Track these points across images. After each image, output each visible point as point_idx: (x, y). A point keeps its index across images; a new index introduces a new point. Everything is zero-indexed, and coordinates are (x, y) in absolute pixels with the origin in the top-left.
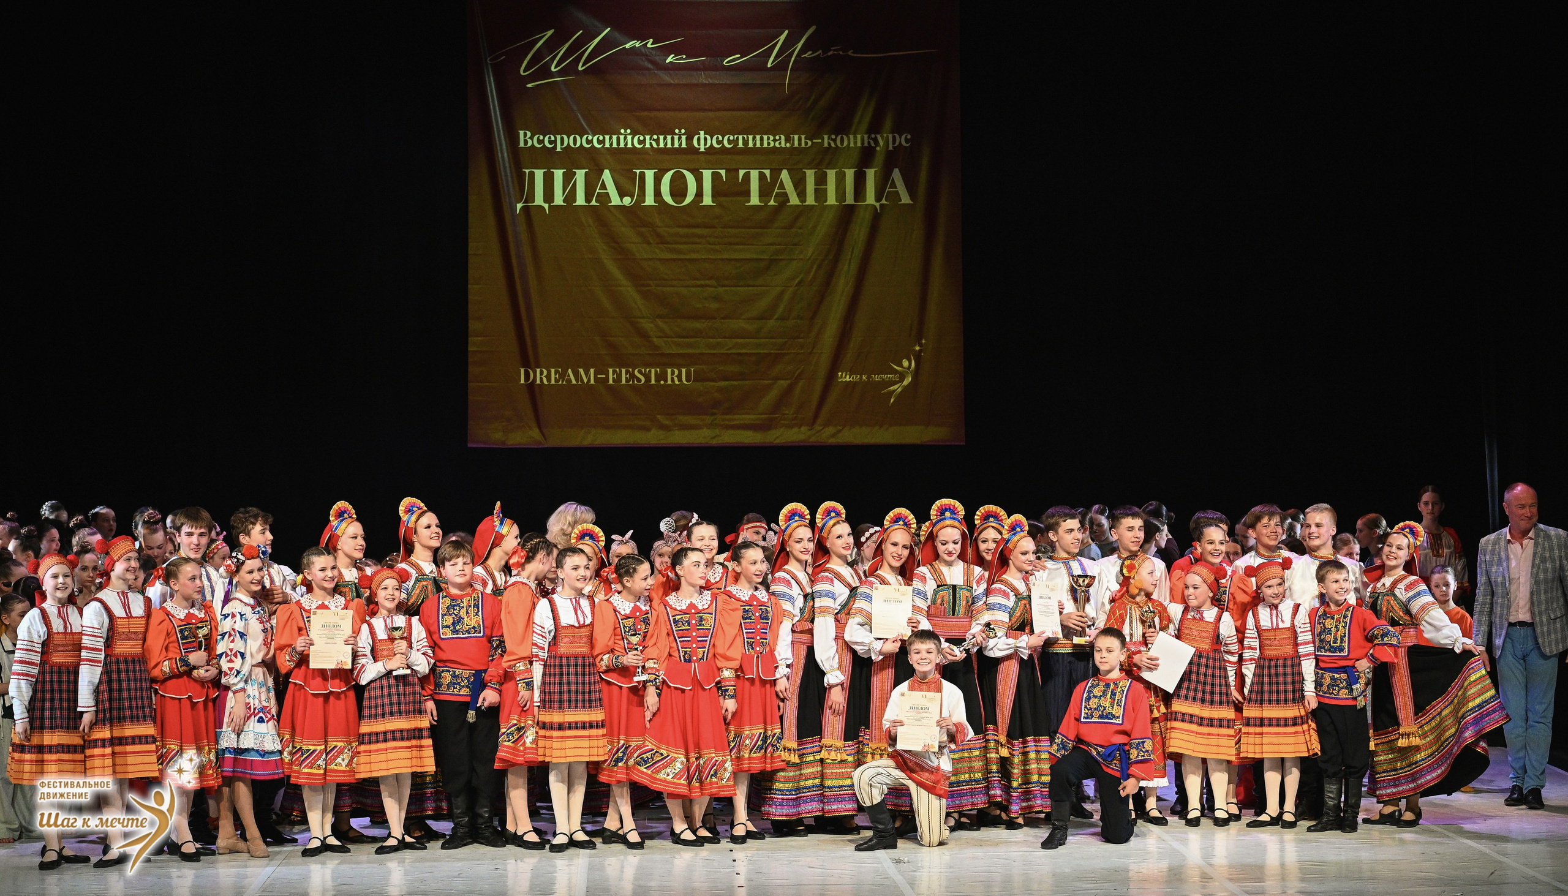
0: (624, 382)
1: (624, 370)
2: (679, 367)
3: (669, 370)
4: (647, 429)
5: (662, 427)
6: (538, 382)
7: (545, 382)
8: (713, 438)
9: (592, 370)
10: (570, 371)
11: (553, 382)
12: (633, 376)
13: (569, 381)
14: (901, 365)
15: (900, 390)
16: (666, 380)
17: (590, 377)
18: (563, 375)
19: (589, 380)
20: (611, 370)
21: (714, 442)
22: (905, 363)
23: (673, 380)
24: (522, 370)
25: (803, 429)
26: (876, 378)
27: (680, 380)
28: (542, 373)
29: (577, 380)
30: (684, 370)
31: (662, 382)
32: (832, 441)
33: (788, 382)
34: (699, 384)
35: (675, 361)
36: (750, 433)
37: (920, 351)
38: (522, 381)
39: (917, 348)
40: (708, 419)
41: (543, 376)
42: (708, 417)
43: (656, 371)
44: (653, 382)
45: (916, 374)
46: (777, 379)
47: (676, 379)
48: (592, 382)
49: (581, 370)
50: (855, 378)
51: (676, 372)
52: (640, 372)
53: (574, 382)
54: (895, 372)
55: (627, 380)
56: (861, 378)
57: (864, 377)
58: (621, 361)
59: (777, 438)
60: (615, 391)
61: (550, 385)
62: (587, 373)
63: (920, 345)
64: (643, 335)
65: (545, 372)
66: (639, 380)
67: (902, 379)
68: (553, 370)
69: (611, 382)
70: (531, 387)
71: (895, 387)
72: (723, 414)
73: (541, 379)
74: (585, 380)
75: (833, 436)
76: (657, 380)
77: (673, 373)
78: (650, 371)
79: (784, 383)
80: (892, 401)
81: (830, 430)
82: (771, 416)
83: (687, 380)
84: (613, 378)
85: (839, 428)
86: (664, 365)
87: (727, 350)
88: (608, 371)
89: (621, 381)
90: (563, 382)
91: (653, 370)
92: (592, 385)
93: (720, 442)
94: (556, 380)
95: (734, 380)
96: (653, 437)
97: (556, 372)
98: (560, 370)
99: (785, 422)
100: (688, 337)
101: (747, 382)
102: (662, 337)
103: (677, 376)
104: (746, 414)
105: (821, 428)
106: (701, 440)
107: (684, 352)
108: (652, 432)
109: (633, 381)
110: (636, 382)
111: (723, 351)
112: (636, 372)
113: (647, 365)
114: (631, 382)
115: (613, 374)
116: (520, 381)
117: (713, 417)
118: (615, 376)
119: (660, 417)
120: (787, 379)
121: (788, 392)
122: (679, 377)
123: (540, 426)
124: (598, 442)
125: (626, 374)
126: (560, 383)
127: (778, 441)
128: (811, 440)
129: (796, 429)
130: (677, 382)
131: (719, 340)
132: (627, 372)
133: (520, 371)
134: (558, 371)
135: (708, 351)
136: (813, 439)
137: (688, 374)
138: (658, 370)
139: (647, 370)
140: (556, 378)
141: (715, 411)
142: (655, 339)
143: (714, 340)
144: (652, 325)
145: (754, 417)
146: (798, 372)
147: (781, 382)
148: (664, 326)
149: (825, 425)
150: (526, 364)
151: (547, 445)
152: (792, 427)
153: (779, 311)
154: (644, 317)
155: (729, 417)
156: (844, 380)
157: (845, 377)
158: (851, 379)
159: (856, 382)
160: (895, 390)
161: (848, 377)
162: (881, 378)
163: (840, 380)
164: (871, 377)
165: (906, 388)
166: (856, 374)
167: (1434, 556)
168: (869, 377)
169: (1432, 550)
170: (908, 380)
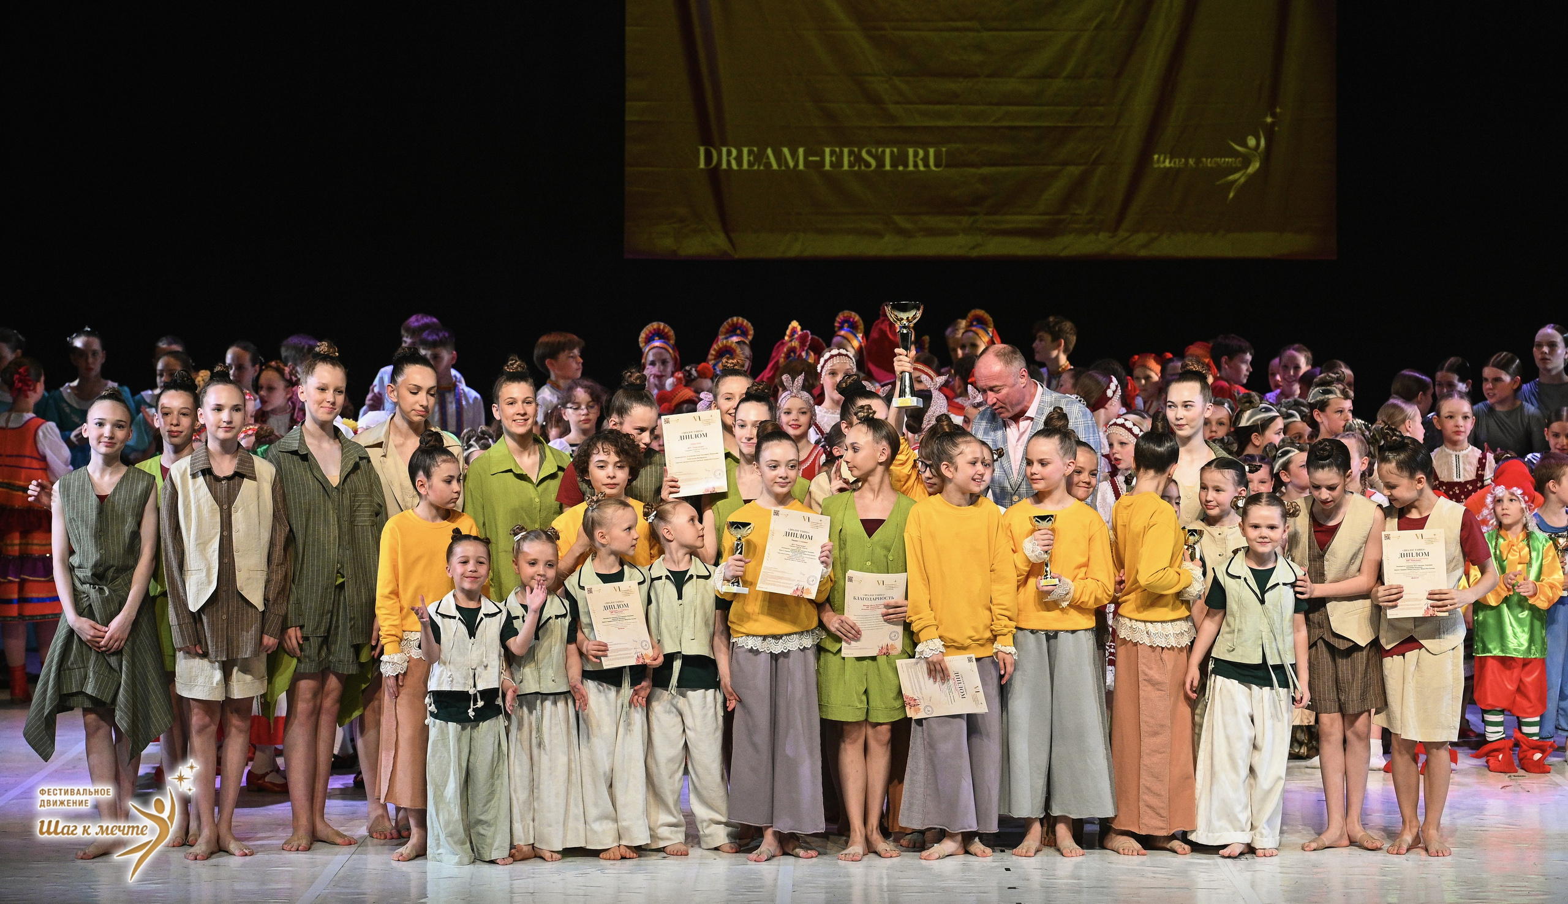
0: (846, 167)
1: (846, 151)
2: (925, 145)
3: (911, 151)
4: (877, 234)
5: (901, 232)
6: (724, 166)
7: (734, 166)
8: (973, 248)
9: (801, 151)
10: (769, 151)
11: (745, 166)
12: (859, 159)
13: (768, 165)
14: (1244, 144)
15: (1242, 180)
16: (906, 165)
17: (797, 159)
18: (760, 157)
19: (797, 164)
20: (827, 150)
21: (975, 253)
22: (1252, 142)
23: (916, 165)
24: (702, 149)
25: (1102, 236)
26: (1208, 162)
27: (926, 165)
28: (729, 153)
29: (779, 165)
30: (932, 151)
31: (901, 168)
32: (1143, 253)
33: (1082, 168)
34: (953, 170)
35: (920, 137)
36: (1026, 242)
37: (1273, 124)
38: (702, 165)
39: (1269, 120)
40: (966, 221)
41: (729, 158)
42: (965, 218)
43: (892, 153)
44: (888, 167)
45: (1267, 157)
46: (1065, 163)
47: (920, 163)
48: (801, 166)
49: (786, 150)
50: (1179, 163)
51: (921, 153)
52: (869, 153)
53: (775, 166)
54: (1236, 154)
55: (851, 165)
56: (1187, 163)
57: (1191, 161)
58: (842, 137)
59: (1065, 248)
60: (832, 180)
61: (741, 171)
62: (794, 154)
63: (1273, 115)
64: (875, 100)
65: (734, 152)
66: (868, 165)
67: (1247, 162)
68: (745, 150)
69: (827, 167)
70: (714, 174)
71: (1236, 176)
72: (987, 214)
73: (729, 163)
74: (791, 164)
75: (1144, 246)
76: (894, 165)
77: (916, 155)
78: (883, 152)
79: (1075, 170)
80: (1231, 195)
81: (1141, 238)
82: (1056, 217)
83: (936, 166)
84: (831, 161)
85: (1154, 234)
86: (904, 143)
87: (995, 121)
88: (824, 152)
89: (842, 166)
90: (759, 166)
91: (888, 151)
92: (800, 171)
93: (983, 254)
94: (750, 164)
95: (1003, 165)
96: (887, 246)
97: (750, 152)
98: (755, 149)
99: (1076, 226)
100: (939, 103)
101: (1023, 169)
102: (897, 103)
103: (922, 160)
104: (1021, 213)
105: (1127, 234)
106: (954, 252)
107: (932, 124)
108: (887, 238)
109: (860, 167)
110: (863, 168)
111: (988, 124)
112: (864, 154)
113: (879, 143)
114: (856, 168)
115: (831, 156)
116: (699, 165)
117: (973, 218)
118: (834, 159)
119: (897, 218)
120: (1079, 164)
121: (1081, 182)
122: (925, 160)
123: (727, 229)
124: (809, 253)
125: (849, 156)
126: (756, 167)
127: (1063, 254)
128: (1113, 252)
129: (1092, 237)
130: (922, 168)
131: (982, 107)
132: (851, 153)
133: (698, 151)
134: (753, 151)
135: (967, 124)
136: (1116, 251)
137: (937, 156)
138: (895, 150)
139: (880, 150)
140: (749, 161)
141: (976, 209)
142: (891, 105)
143: (977, 107)
144: (887, 86)
145: (1032, 218)
146: (1095, 154)
147: (1071, 168)
148: (904, 87)
149: (1134, 232)
150: (708, 140)
151: (736, 256)
152: (1087, 232)
153: (1070, 67)
154: (876, 74)
155: (995, 217)
156: (1162, 166)
157: (1164, 162)
158: (1172, 165)
159: (1179, 168)
160: (1236, 181)
161: (1167, 161)
162: (1216, 163)
163: (1156, 166)
164: (1201, 162)
165: (1252, 178)
166: (1180, 157)
168: (1198, 162)
170: (1254, 166)
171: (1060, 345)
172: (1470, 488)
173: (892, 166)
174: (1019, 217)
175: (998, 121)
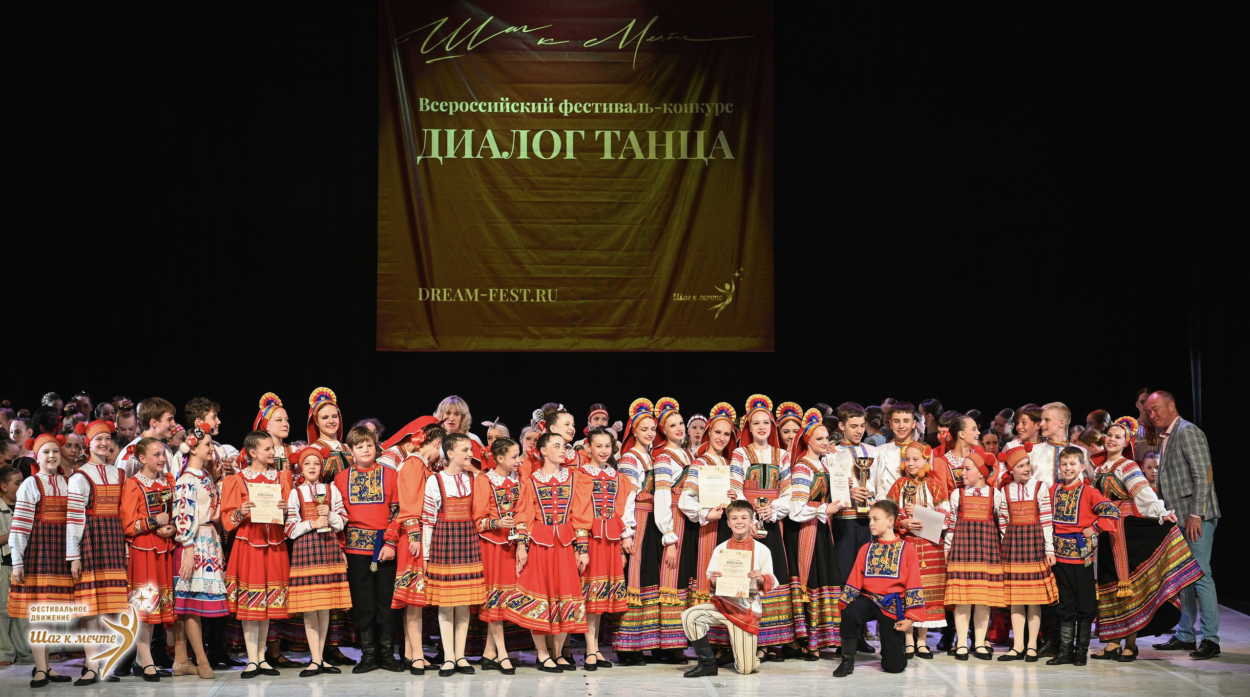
0: (501, 300)
1: (501, 291)
2: (546, 288)
3: (538, 291)
4: (519, 337)
5: (532, 336)
6: (433, 299)
7: (439, 299)
8: (573, 345)
9: (476, 290)
10: (458, 291)
11: (445, 299)
12: (509, 295)
13: (458, 299)
14: (724, 289)
15: (722, 308)
16: (535, 299)
17: (474, 295)
18: (453, 294)
19: (474, 298)
20: (491, 290)
21: (574, 348)
22: (727, 286)
23: (541, 298)
24: (420, 290)
25: (645, 339)
26: (704, 298)
27: (547, 298)
28: (436, 292)
29: (464, 298)
30: (550, 291)
31: (532, 300)
32: (668, 348)
33: (634, 300)
34: (561, 302)
35: (543, 283)
36: (602, 342)
37: (739, 277)
38: (421, 299)
39: (737, 275)
40: (569, 330)
41: (436, 295)
43: (527, 291)
44: (525, 300)
45: (736, 295)
46: (625, 298)
47: (543, 298)
48: (476, 300)
49: (468, 290)
50: (687, 298)
51: (544, 292)
52: (514, 292)
53: (462, 299)
54: (719, 293)
55: (504, 298)
56: (692, 298)
57: (694, 297)
58: (499, 283)
59: (625, 346)
60: (494, 307)
61: (442, 302)
62: (472, 292)
63: (739, 272)
64: (518, 263)
65: (439, 292)
66: (514, 298)
67: (725, 299)
68: (445, 290)
69: (491, 300)
70: (427, 303)
71: (719, 305)
72: (581, 326)
73: (436, 297)
74: (471, 298)
75: (669, 344)
76: (528, 299)
77: (541, 293)
78: (523, 291)
79: (630, 302)
80: (716, 316)
81: (667, 340)
82: (620, 328)
83: (552, 299)
84: (493, 297)
85: (674, 338)
86: (534, 287)
88: (489, 291)
89: (499, 299)
90: (453, 299)
91: (525, 291)
92: (476, 302)
93: (578, 349)
94: (448, 298)
95: (590, 299)
96: (525, 345)
97: (448, 292)
98: (450, 290)
99: (631, 333)
100: (554, 264)
101: (601, 301)
102: (532, 264)
103: (544, 296)
104: (600, 326)
105: (659, 338)
106: (562, 348)
107: (550, 276)
108: (524, 340)
109: (509, 300)
110: (511, 300)
111: (581, 276)
112: (512, 292)
113: (520, 287)
114: (507, 300)
115: (493, 294)
116: (419, 298)
117: (573, 329)
118: (495, 295)
119: (530, 328)
120: (632, 299)
121: (633, 309)
122: (546, 296)
123: (434, 334)
124: (480, 348)
125: (504, 294)
126: (451, 300)
127: (625, 348)
128: (651, 348)
129: (639, 339)
130: (544, 300)
131: (578, 267)
132: (504, 292)
135: (570, 276)
136: (653, 347)
137: (553, 294)
138: (529, 290)
139: (521, 290)
140: (447, 296)
141: (575, 323)
142: (527, 266)
143: (575, 267)
144: (525, 255)
145: (604, 328)
146: (641, 293)
147: (628, 301)
148: (534, 255)
149: (663, 336)
150: (424, 285)
151: (440, 350)
152: (636, 337)
153: (627, 244)
154: (518, 248)
155: (586, 328)
156: (678, 300)
157: (679, 297)
158: (684, 299)
159: (688, 301)
160: (719, 308)
161: (681, 297)
162: (708, 298)
163: (675, 300)
164: (700, 297)
165: (727, 307)
166: (688, 295)
167: (1149, 444)
168: (698, 297)
169: (1148, 439)
170: (729, 301)
174: (599, 328)
175: (586, 274)
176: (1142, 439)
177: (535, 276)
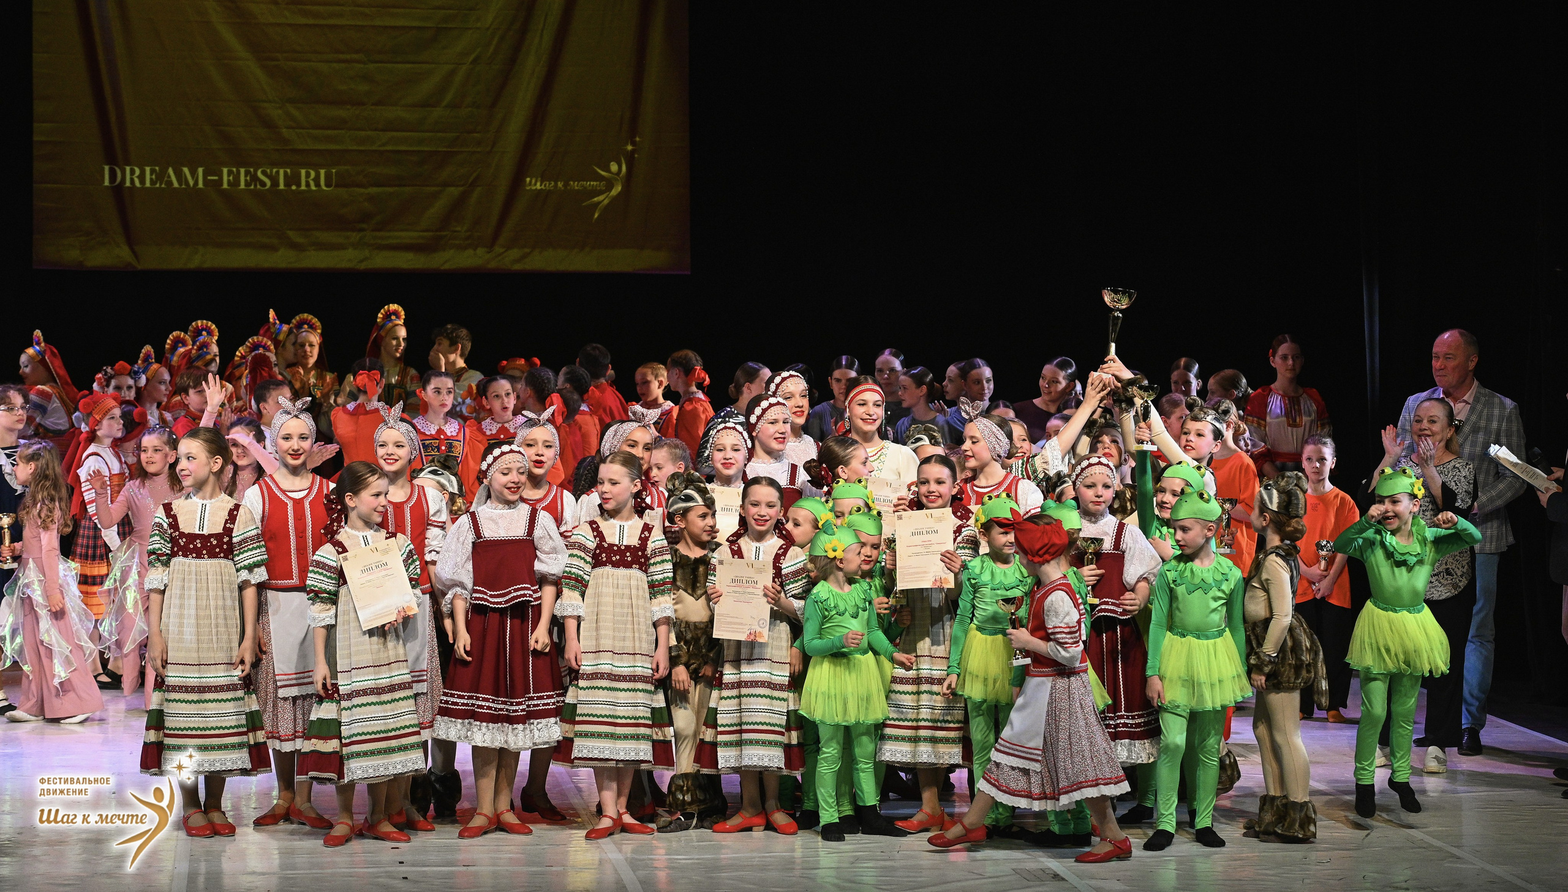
0: (242, 186)
1: (242, 171)
2: (316, 167)
3: (303, 172)
4: (273, 248)
5: (294, 246)
6: (128, 184)
7: (137, 184)
8: (361, 261)
9: (200, 170)
10: (171, 171)
11: (148, 184)
12: (255, 178)
13: (170, 183)
14: (608, 170)
15: (606, 202)
16: (299, 185)
17: (198, 178)
18: (161, 176)
19: (196, 183)
20: (225, 170)
21: (362, 266)
22: (614, 167)
23: (308, 185)
24: (107, 168)
25: (480, 251)
26: (575, 185)
27: (318, 184)
28: (132, 172)
29: (180, 183)
30: (322, 172)
31: (294, 187)
32: (517, 267)
33: (461, 189)
34: (342, 191)
35: (310, 159)
36: (409, 256)
37: (633, 152)
38: (107, 183)
39: (630, 148)
40: (355, 236)
41: (133, 176)
42: (354, 234)
43: (285, 173)
44: (282, 187)
45: (628, 180)
46: (446, 185)
47: (312, 183)
48: (201, 185)
49: (186, 170)
50: (549, 185)
51: (313, 174)
52: (264, 173)
53: (176, 184)
54: (602, 178)
55: (247, 184)
56: (556, 185)
57: (560, 184)
58: (239, 158)
59: (446, 262)
60: (230, 197)
61: (144, 189)
62: (194, 173)
63: (633, 143)
64: (269, 124)
65: (137, 172)
66: (263, 184)
67: (610, 186)
68: (148, 169)
69: (225, 186)
70: (118, 190)
71: (601, 198)
72: (373, 230)
73: (132, 181)
74: (191, 183)
75: (519, 260)
76: (287, 184)
77: (308, 175)
78: (278, 172)
79: (454, 191)
80: (596, 215)
81: (515, 253)
82: (438, 233)
83: (327, 185)
84: (229, 181)
85: (527, 250)
86: (296, 165)
87: (380, 146)
88: (222, 172)
89: (239, 185)
90: (161, 184)
91: (282, 172)
92: (200, 189)
93: (370, 267)
94: (152, 182)
95: (389, 186)
96: (282, 259)
97: (152, 172)
98: (157, 168)
99: (457, 242)
100: (328, 128)
101: (407, 189)
102: (293, 128)
103: (313, 180)
104: (406, 230)
105: (502, 250)
106: (344, 265)
107: (323, 147)
108: (280, 253)
109: (256, 186)
110: (258, 187)
111: (374, 148)
112: (260, 174)
113: (274, 164)
114: (252, 187)
115: (229, 175)
116: (103, 182)
117: (361, 234)
118: (231, 178)
119: (290, 233)
120: (458, 186)
121: (459, 204)
122: (317, 180)
123: (130, 243)
124: (207, 265)
125: (246, 176)
126: (158, 185)
127: (447, 266)
128: (489, 266)
129: (470, 252)
130: (313, 188)
131: (369, 133)
132: (247, 173)
133: (103, 169)
134: (155, 170)
135: (355, 148)
136: (493, 265)
137: (328, 177)
138: (289, 171)
139: (274, 170)
140: (151, 179)
141: (364, 226)
142: (284, 130)
143: (363, 133)
144: (280, 112)
145: (415, 234)
146: (475, 175)
147: (452, 189)
148: (296, 113)
149: (509, 248)
150: (112, 160)
151: (140, 267)
152: (466, 248)
153: (449, 97)
154: (270, 102)
155: (382, 234)
156: (534, 188)
157: (535, 184)
158: (543, 187)
159: (550, 190)
160: (599, 203)
161: (538, 184)
162: (582, 186)
163: (528, 188)
164: (569, 185)
165: (614, 200)
166: (549, 180)
167: (1289, 425)
168: (566, 185)
169: (1288, 418)
170: (617, 189)
171: (457, 349)
172: (215, 542)
173: (285, 185)
174: (403, 234)
175: (384, 145)
176: (1278, 417)
177: (301, 147)
